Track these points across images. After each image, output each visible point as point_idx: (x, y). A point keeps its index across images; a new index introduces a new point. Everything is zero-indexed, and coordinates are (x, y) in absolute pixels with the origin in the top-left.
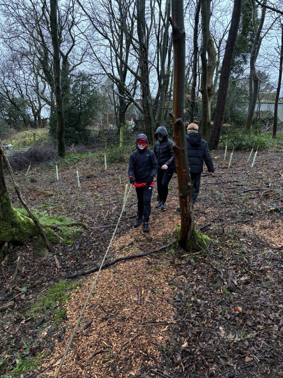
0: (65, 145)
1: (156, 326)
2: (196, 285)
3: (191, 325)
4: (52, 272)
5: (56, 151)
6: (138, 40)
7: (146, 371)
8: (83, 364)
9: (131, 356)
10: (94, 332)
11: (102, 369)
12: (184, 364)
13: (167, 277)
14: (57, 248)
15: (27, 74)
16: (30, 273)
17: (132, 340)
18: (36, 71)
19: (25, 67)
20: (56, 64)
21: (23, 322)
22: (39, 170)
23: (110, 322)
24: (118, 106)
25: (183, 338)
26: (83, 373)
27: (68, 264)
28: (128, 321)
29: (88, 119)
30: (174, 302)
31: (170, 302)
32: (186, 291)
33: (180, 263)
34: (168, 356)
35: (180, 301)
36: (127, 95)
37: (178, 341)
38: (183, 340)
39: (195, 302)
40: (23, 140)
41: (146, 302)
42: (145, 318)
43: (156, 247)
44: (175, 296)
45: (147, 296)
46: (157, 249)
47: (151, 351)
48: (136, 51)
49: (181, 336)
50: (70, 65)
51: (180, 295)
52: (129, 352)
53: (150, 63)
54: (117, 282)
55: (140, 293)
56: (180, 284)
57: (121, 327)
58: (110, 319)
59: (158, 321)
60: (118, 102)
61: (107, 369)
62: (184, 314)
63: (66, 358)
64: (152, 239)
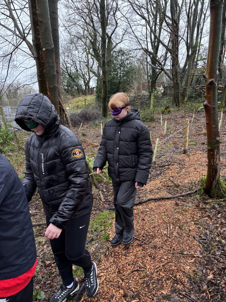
1: (184, 257)
2: (220, 227)
3: (216, 261)
4: (98, 204)
5: (101, 112)
6: (171, 18)
7: (175, 292)
8: (123, 277)
9: (162, 278)
10: (131, 254)
11: (138, 284)
12: (210, 292)
13: (193, 218)
14: (102, 186)
15: (81, 54)
17: (163, 265)
18: (87, 50)
19: (79, 47)
20: (103, 43)
22: (88, 127)
23: (144, 248)
24: (150, 76)
25: (208, 270)
26: (123, 285)
27: (110, 199)
28: (159, 249)
29: (126, 87)
30: (200, 239)
31: (196, 239)
32: (211, 232)
33: (205, 207)
34: (195, 283)
35: (205, 240)
36: (158, 66)
37: (204, 272)
38: (209, 272)
39: (220, 242)
40: (77, 104)
41: (174, 236)
42: (174, 249)
43: (182, 192)
44: (201, 234)
45: (175, 231)
46: (183, 194)
47: (180, 277)
48: (169, 27)
49: (206, 268)
50: (113, 44)
51: (206, 234)
52: (161, 274)
53: (180, 37)
54: (149, 217)
55: (169, 228)
56: (205, 225)
57: (153, 253)
58: (144, 246)
59: (185, 253)
60: (151, 72)
61: (142, 285)
62: (210, 250)
63: (109, 270)
64: (179, 185)
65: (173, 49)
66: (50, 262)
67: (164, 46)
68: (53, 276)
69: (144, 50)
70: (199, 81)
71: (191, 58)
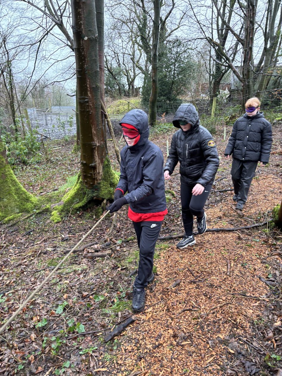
0: (156, 115)
1: (246, 299)
7: (234, 337)
8: (173, 316)
9: (219, 320)
10: (183, 291)
11: (191, 325)
12: (276, 341)
13: (260, 255)
15: (126, 43)
16: (124, 229)
17: (220, 306)
18: (134, 39)
19: (124, 35)
20: (156, 30)
21: (119, 269)
23: (198, 285)
24: (213, 75)
25: (276, 316)
26: (172, 324)
28: (216, 289)
29: (180, 88)
30: (267, 280)
31: (263, 279)
32: (281, 272)
33: (275, 243)
34: (259, 329)
35: (274, 281)
36: (225, 61)
37: (271, 318)
38: (276, 319)
40: (117, 109)
41: (235, 274)
42: (234, 289)
43: (247, 224)
44: (269, 275)
45: (236, 269)
46: (249, 226)
47: (240, 321)
48: (242, 9)
49: (273, 314)
50: (167, 31)
51: (275, 275)
52: (218, 316)
53: (257, 23)
54: (205, 251)
55: (229, 265)
56: (274, 265)
57: (209, 293)
58: (198, 283)
59: (248, 295)
60: (214, 69)
61: (195, 326)
62: (279, 294)
63: (156, 307)
64: (244, 215)
65: (247, 40)
66: (88, 293)
67: (234, 35)
68: (92, 308)
69: (207, 40)
70: (277, 84)
71: (270, 52)
